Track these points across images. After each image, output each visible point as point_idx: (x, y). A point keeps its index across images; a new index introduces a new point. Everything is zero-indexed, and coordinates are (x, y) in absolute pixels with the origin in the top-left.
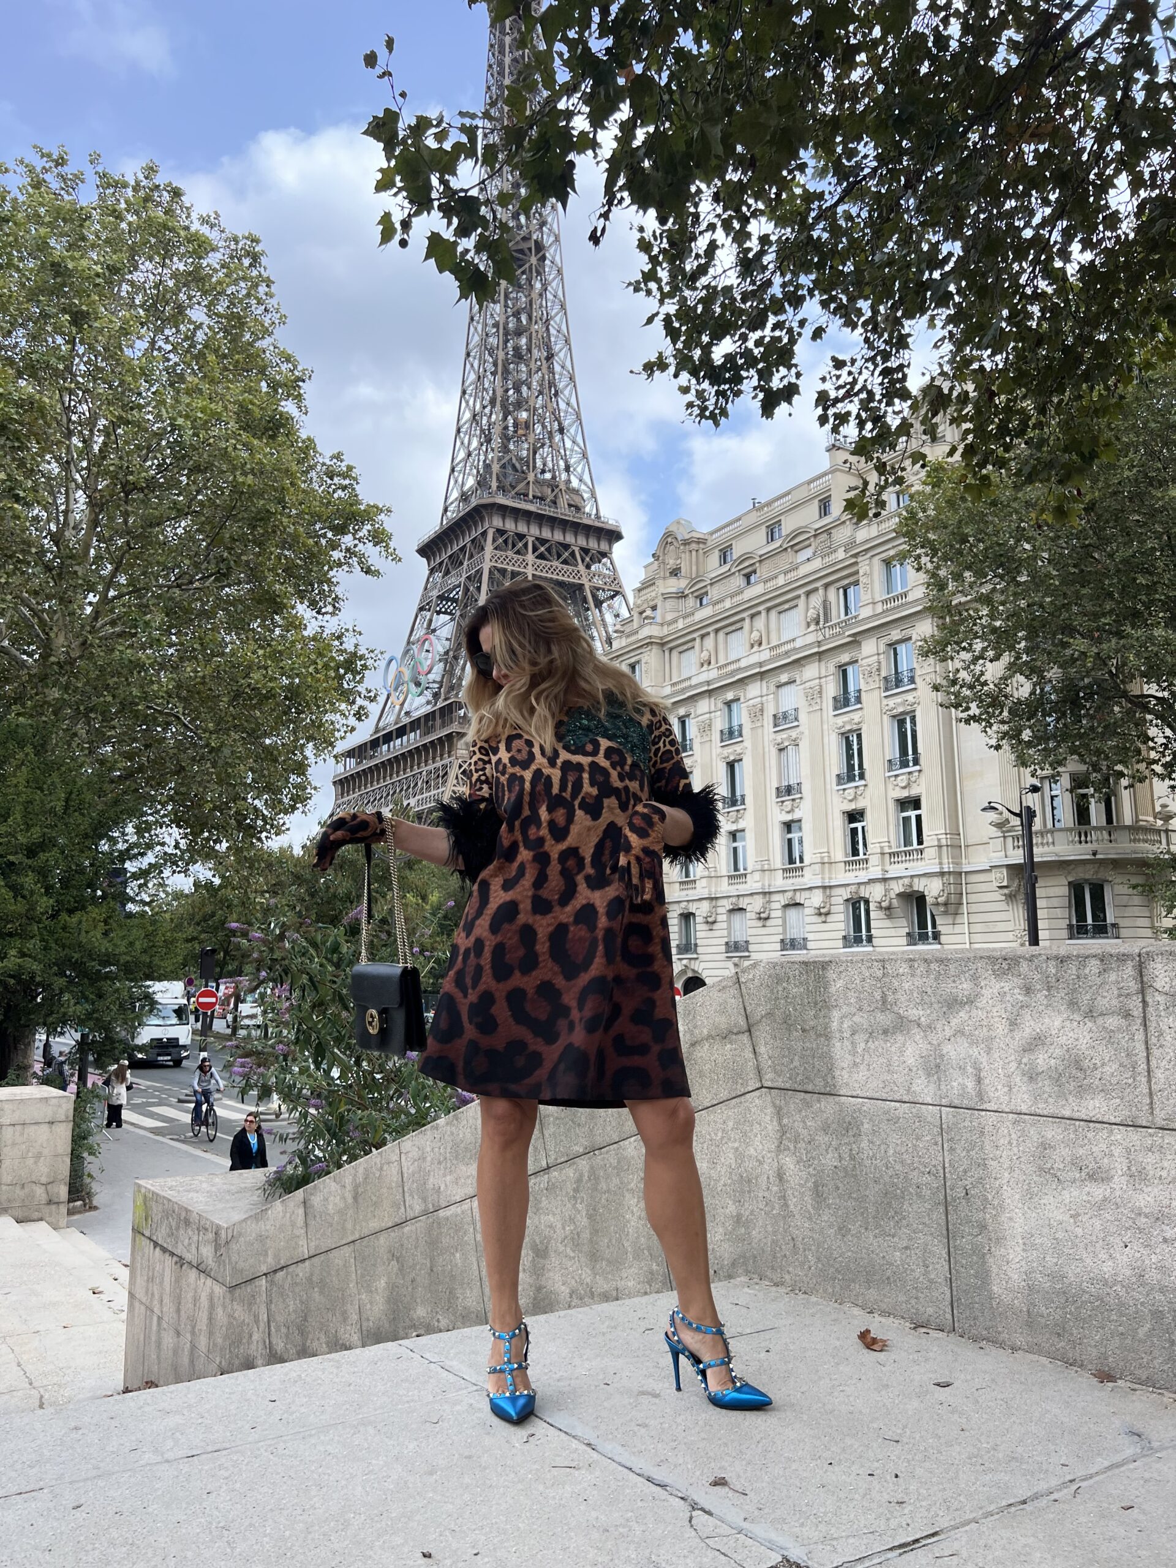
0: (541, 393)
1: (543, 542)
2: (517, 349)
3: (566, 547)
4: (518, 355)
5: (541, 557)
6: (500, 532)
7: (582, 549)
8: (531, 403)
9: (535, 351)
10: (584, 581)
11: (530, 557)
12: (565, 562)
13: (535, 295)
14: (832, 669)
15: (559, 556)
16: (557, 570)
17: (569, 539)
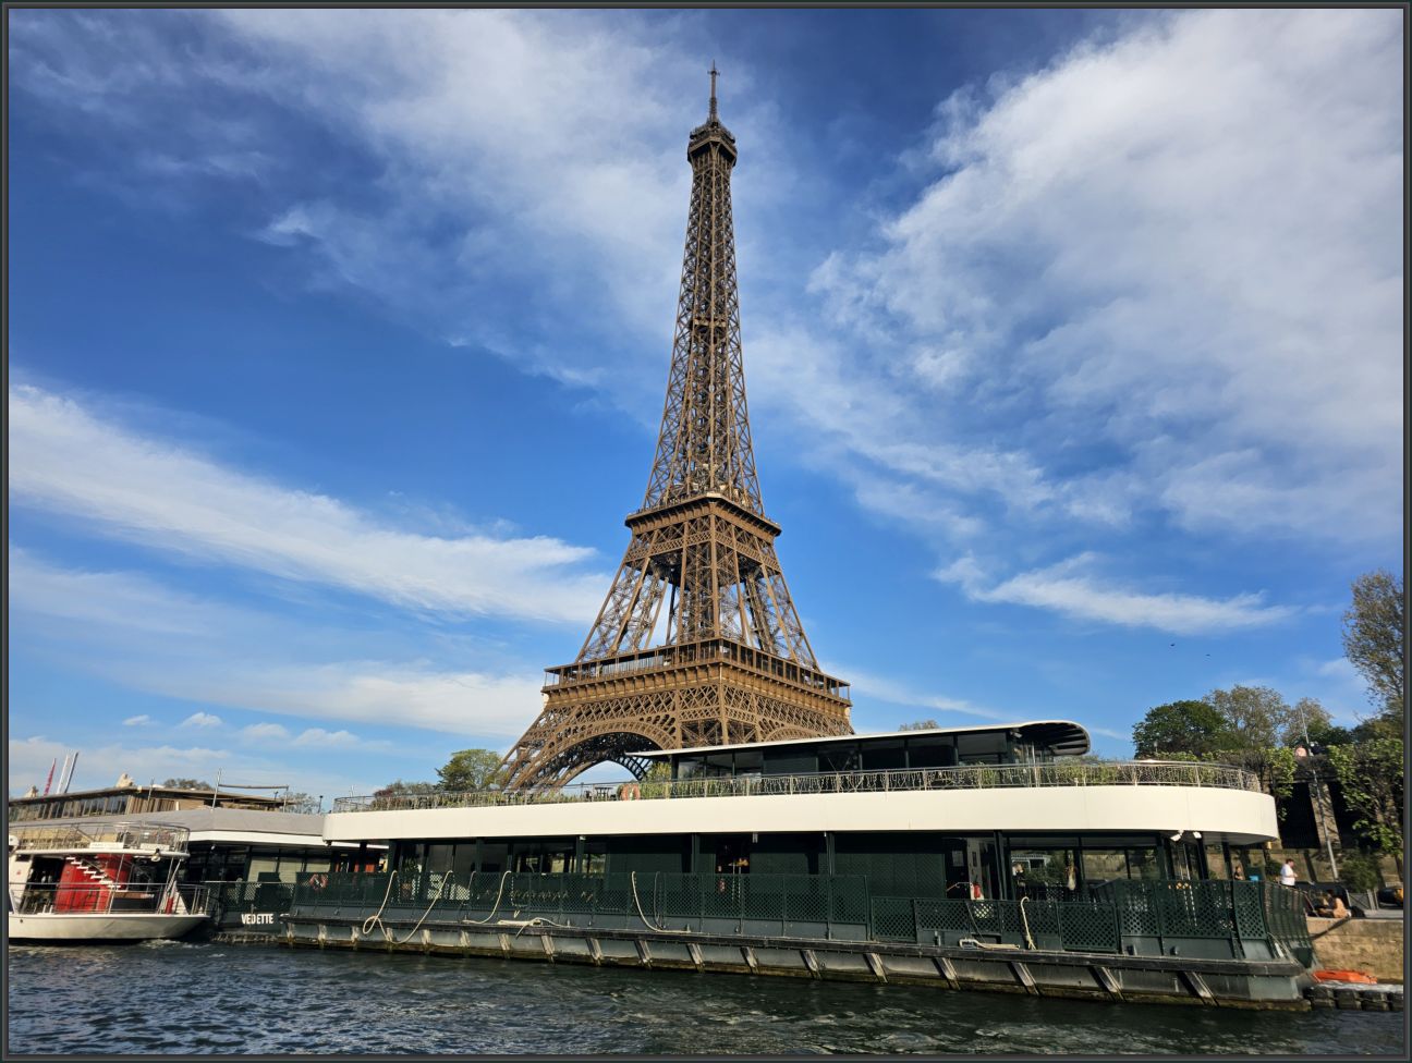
1: (739, 529)
3: (751, 534)
5: (740, 539)
6: (718, 518)
7: (759, 538)
10: (762, 561)
11: (734, 539)
12: (751, 546)
15: (748, 542)
16: (748, 551)
17: (753, 530)
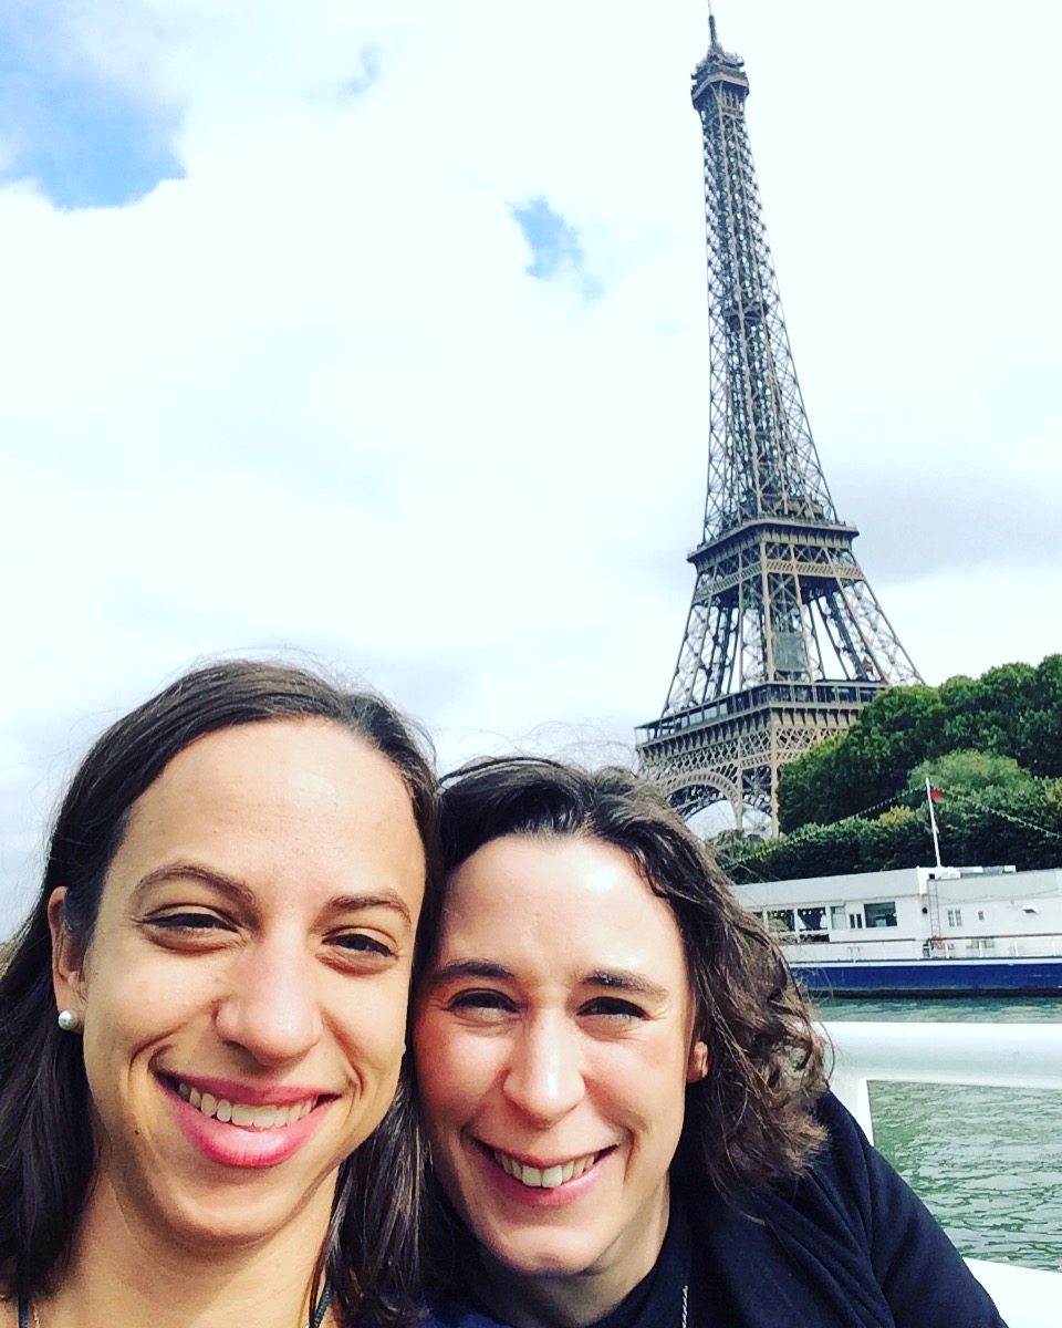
3: (818, 549)
5: (801, 559)
6: (770, 544)
7: (829, 549)
10: (836, 574)
11: (794, 561)
12: (819, 561)
15: (814, 558)
16: (814, 569)
17: (820, 542)
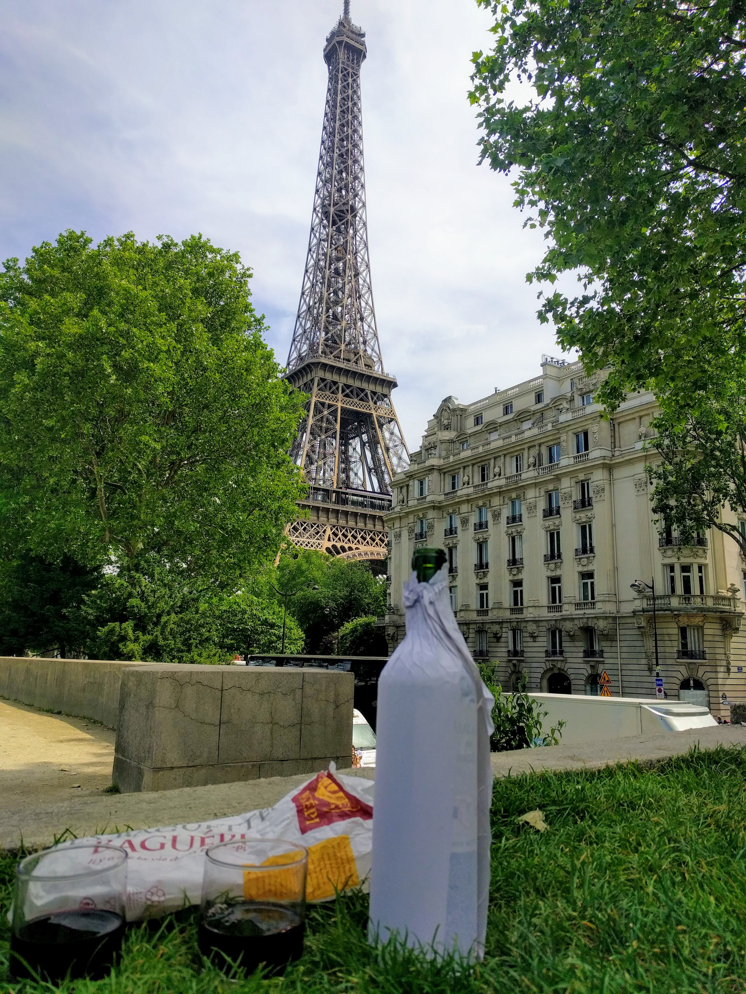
0: (350, 296)
1: (348, 387)
2: (336, 270)
3: (363, 390)
4: (337, 272)
5: (347, 396)
6: (323, 380)
7: (372, 392)
8: (344, 302)
9: (347, 271)
10: (373, 412)
11: (340, 396)
12: (361, 400)
13: (349, 238)
14: (543, 493)
15: (358, 395)
16: (355, 405)
17: (365, 385)
